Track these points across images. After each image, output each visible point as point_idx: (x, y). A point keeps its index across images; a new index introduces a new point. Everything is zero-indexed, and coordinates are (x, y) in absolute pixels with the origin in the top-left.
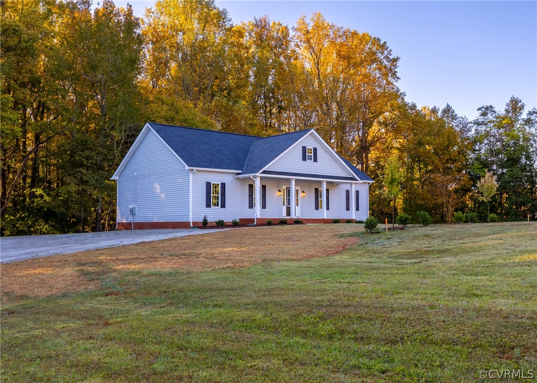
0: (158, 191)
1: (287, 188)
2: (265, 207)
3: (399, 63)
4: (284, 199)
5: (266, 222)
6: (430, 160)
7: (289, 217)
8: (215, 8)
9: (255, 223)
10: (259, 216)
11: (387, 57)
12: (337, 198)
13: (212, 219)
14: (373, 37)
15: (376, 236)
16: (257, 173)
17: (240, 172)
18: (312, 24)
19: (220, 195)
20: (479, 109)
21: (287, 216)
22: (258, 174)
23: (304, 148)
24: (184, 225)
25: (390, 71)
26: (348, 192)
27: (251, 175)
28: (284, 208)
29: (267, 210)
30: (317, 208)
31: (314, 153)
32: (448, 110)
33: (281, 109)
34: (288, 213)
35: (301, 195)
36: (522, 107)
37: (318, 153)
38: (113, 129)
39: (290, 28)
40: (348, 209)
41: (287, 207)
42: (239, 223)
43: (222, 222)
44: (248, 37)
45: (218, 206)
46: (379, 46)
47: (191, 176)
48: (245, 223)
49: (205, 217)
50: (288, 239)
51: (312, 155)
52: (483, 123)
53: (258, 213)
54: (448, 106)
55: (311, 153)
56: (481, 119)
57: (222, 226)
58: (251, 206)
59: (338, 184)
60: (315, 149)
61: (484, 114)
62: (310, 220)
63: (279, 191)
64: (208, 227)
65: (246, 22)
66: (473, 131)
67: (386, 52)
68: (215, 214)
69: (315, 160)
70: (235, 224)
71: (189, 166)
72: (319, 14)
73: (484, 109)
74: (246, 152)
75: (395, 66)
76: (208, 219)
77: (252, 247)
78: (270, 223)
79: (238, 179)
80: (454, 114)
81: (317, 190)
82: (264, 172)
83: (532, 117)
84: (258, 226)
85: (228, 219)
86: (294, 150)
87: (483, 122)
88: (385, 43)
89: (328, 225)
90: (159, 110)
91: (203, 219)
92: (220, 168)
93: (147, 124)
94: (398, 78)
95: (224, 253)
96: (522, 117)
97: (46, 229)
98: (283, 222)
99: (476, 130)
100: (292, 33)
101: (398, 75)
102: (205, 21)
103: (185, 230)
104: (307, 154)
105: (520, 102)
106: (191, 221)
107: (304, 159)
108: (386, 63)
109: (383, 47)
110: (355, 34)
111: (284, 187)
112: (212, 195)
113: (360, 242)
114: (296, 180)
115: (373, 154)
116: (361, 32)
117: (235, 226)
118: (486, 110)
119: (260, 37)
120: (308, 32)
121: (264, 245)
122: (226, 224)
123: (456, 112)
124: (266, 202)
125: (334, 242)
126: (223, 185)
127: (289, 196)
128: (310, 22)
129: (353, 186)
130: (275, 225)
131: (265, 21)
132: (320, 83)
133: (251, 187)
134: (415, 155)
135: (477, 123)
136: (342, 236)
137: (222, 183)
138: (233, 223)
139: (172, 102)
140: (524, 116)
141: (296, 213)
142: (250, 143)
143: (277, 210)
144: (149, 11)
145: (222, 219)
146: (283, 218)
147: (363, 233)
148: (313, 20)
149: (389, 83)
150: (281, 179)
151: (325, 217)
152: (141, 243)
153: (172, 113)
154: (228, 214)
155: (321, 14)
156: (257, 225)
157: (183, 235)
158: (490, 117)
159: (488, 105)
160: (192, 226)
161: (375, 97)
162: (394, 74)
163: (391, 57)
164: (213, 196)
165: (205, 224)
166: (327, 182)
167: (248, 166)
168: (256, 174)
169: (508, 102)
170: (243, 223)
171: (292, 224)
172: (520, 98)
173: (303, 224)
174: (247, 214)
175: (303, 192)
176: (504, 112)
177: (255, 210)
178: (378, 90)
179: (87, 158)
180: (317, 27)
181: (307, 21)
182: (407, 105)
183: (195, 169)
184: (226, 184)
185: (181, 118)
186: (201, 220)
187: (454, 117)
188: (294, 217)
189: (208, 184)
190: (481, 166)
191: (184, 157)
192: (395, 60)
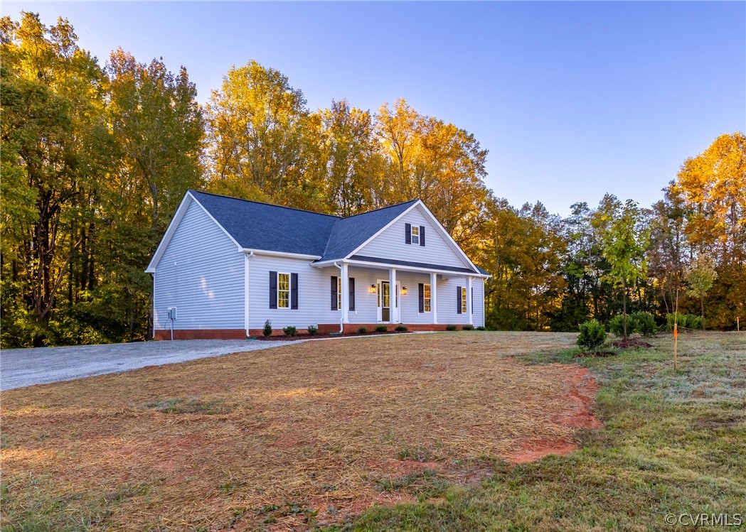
0: (204, 285)
1: (383, 282)
2: (354, 308)
3: (487, 157)
4: (379, 297)
5: (356, 330)
7: (387, 323)
8: (289, 89)
9: (341, 331)
10: (346, 322)
11: (474, 151)
12: (447, 297)
13: (277, 325)
14: (459, 129)
16: (343, 257)
17: (320, 257)
18: (395, 112)
19: (290, 291)
20: (572, 207)
21: (384, 320)
22: (345, 260)
23: (408, 226)
24: (237, 335)
25: (477, 166)
26: (459, 291)
27: (335, 262)
28: (379, 310)
29: (356, 312)
30: (422, 310)
31: (421, 234)
32: (539, 209)
34: (386, 314)
35: (400, 292)
36: (617, 205)
37: (426, 234)
39: (371, 114)
40: (459, 311)
41: (383, 309)
42: (318, 332)
43: (293, 329)
44: (325, 128)
45: (287, 306)
46: (466, 138)
47: (247, 261)
48: (327, 331)
49: (267, 323)
51: (419, 236)
52: (575, 222)
53: (344, 317)
54: (539, 203)
55: (417, 233)
56: (574, 218)
57: (293, 336)
58: (334, 307)
59: (447, 279)
60: (422, 229)
61: (577, 212)
62: (416, 326)
63: (373, 286)
64: (273, 337)
66: (565, 231)
67: (473, 145)
68: (282, 318)
69: (423, 244)
70: (312, 333)
71: (243, 247)
72: (403, 101)
73: (576, 207)
74: (326, 234)
75: (483, 161)
76: (271, 325)
78: (363, 331)
79: (315, 268)
80: (545, 212)
81: (421, 286)
82: (354, 257)
84: (346, 335)
85: (302, 325)
86: (395, 228)
87: (575, 220)
88: (472, 135)
91: (264, 325)
92: (290, 252)
93: (188, 193)
94: (486, 173)
98: (381, 330)
99: (567, 229)
100: (373, 121)
101: (486, 170)
102: (278, 103)
103: (238, 341)
104: (412, 235)
105: (616, 199)
106: (247, 328)
107: (408, 241)
108: (474, 158)
109: (471, 138)
110: (441, 124)
111: (379, 281)
112: (278, 290)
114: (398, 272)
116: (447, 123)
117: (312, 335)
118: (579, 208)
119: (339, 121)
120: (391, 119)
122: (299, 332)
123: (548, 210)
124: (355, 301)
126: (295, 276)
128: (393, 109)
129: (470, 280)
130: (370, 333)
131: (344, 106)
133: (334, 280)
135: (569, 222)
137: (292, 274)
138: (309, 330)
139: (236, 187)
141: (396, 318)
142: (331, 224)
143: (369, 313)
144: (215, 93)
145: (292, 326)
146: (378, 323)
148: (396, 107)
149: (475, 179)
150: (375, 271)
151: (436, 323)
154: (303, 318)
155: (405, 100)
156: (344, 334)
158: (583, 215)
159: (582, 203)
160: (248, 335)
162: (482, 170)
163: (479, 150)
164: (280, 292)
165: (267, 334)
166: (438, 275)
167: (330, 249)
168: (343, 260)
169: (602, 200)
170: (323, 331)
171: (393, 332)
172: (615, 194)
173: (407, 331)
174: (329, 318)
175: (404, 288)
176: (598, 210)
177: (340, 312)
181: (390, 108)
182: (496, 201)
183: (252, 251)
184: (299, 275)
186: (262, 327)
187: (545, 215)
188: (394, 322)
189: (273, 275)
190: (577, 267)
191: (237, 234)
192: (484, 153)
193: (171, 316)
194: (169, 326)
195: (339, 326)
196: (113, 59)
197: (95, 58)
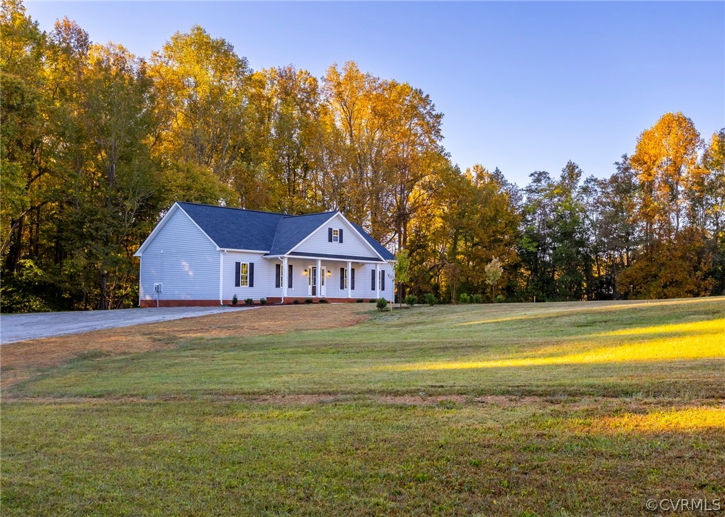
0: (187, 269)
1: (313, 268)
2: (291, 286)
3: (442, 120)
4: (310, 278)
5: (292, 301)
6: (474, 233)
7: (314, 297)
8: (234, 56)
9: (282, 302)
10: (286, 296)
11: (429, 113)
12: (363, 277)
13: (242, 298)
14: (414, 89)
15: (384, 313)
16: (284, 254)
17: (269, 252)
18: (344, 74)
19: (248, 274)
20: (532, 175)
21: (313, 295)
22: (285, 256)
23: (330, 230)
24: (215, 303)
25: (433, 127)
26: (373, 272)
27: (279, 256)
28: (310, 288)
29: (293, 289)
30: (342, 288)
31: (340, 235)
32: (497, 175)
33: (306, 169)
34: (314, 293)
35: (327, 274)
36: (579, 174)
37: (343, 234)
38: (125, 198)
39: (318, 78)
40: (373, 288)
41: (313, 287)
42: (267, 302)
43: (251, 300)
44: (270, 85)
45: (247, 285)
46: (421, 99)
47: (222, 256)
48: (273, 302)
49: (235, 296)
50: (313, 316)
51: (338, 236)
52: (536, 191)
53: (285, 292)
54: (497, 170)
55: (337, 234)
56: (534, 186)
57: (251, 304)
58: (278, 285)
59: (363, 264)
60: (341, 231)
61: (538, 180)
62: (335, 299)
63: (306, 271)
64: (238, 305)
65: (268, 69)
66: (525, 200)
67: (428, 107)
68: (244, 293)
69: (341, 241)
70: (263, 303)
71: (220, 247)
72: (353, 63)
73: (536, 175)
74: (273, 231)
75: (439, 124)
76: (237, 297)
77: (284, 322)
78: (296, 302)
79: (266, 259)
80: (504, 179)
81: (342, 270)
82: (292, 253)
83: (590, 185)
85: (256, 297)
86: (321, 231)
87: (536, 189)
88: (428, 96)
89: (350, 304)
90: (175, 177)
91: (233, 297)
92: (249, 249)
93: (176, 203)
94: (442, 137)
95: (262, 325)
96: (579, 185)
97: (36, 306)
98: (309, 301)
99: (528, 198)
101: (441, 134)
102: (222, 70)
103: (216, 308)
104: (333, 235)
105: (577, 167)
106: (221, 299)
107: (330, 240)
108: (429, 119)
109: (426, 101)
110: (394, 85)
111: (310, 267)
112: (241, 274)
113: (370, 318)
114: (322, 261)
115: (413, 223)
116: (401, 82)
118: (539, 176)
119: (284, 89)
120: (339, 84)
121: (294, 320)
122: (255, 302)
123: (506, 178)
124: (293, 281)
125: (351, 318)
126: (252, 265)
127: (315, 275)
128: (342, 71)
129: (378, 266)
130: (301, 304)
131: (290, 71)
132: (352, 141)
133: (278, 267)
134: (458, 226)
135: (530, 190)
136: (358, 313)
137: (250, 264)
138: (261, 301)
139: (187, 168)
140: (581, 183)
141: (322, 293)
143: (302, 289)
144: (155, 54)
145: (250, 298)
146: (309, 297)
147: (375, 311)
148: (346, 69)
149: (432, 141)
150: (308, 260)
151: (350, 297)
152: (184, 318)
153: (189, 182)
154: (256, 294)
155: (355, 62)
156: (284, 304)
157: (219, 312)
158: (544, 184)
159: (542, 171)
160: (222, 304)
161: (415, 160)
162: (438, 131)
163: (434, 113)
165: (235, 303)
166: (352, 263)
167: (275, 246)
169: (565, 167)
170: (270, 302)
171: (317, 303)
172: (577, 163)
173: (327, 303)
174: (274, 293)
175: (329, 272)
176: (561, 179)
177: (282, 289)
178: (419, 149)
179: (97, 229)
180: (350, 78)
181: (339, 70)
182: (449, 170)
183: (226, 249)
184: (254, 264)
185: (199, 187)
186: (231, 299)
187: (504, 183)
188: (319, 296)
189: (238, 264)
190: (530, 240)
191: (214, 237)
192: (439, 117)
193: (158, 289)
194: (156, 297)
195: (281, 298)
196: (58, 27)
197: (36, 22)
